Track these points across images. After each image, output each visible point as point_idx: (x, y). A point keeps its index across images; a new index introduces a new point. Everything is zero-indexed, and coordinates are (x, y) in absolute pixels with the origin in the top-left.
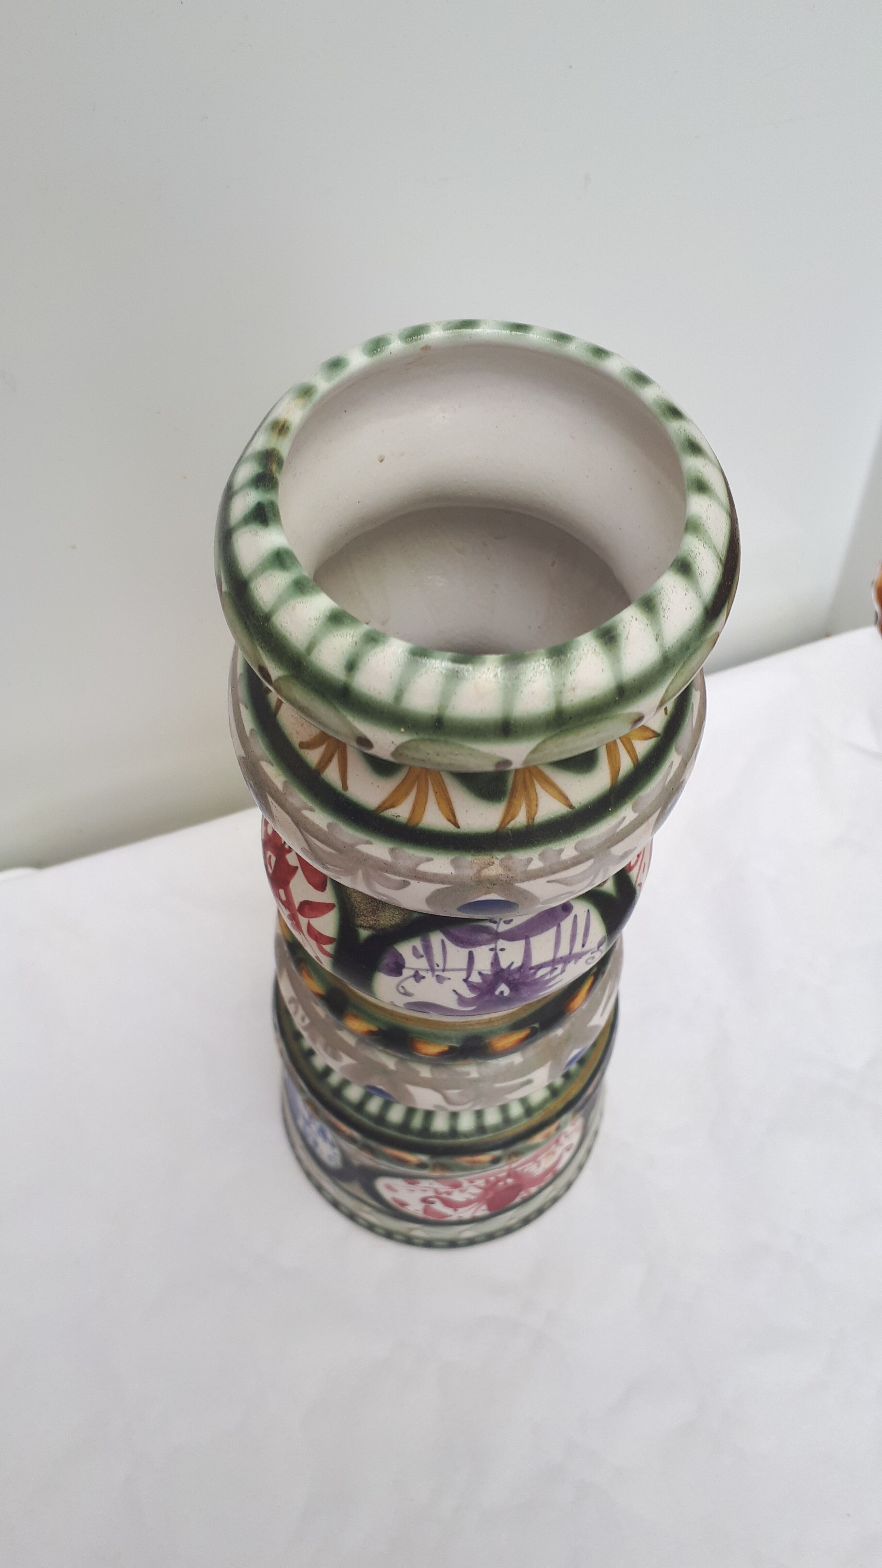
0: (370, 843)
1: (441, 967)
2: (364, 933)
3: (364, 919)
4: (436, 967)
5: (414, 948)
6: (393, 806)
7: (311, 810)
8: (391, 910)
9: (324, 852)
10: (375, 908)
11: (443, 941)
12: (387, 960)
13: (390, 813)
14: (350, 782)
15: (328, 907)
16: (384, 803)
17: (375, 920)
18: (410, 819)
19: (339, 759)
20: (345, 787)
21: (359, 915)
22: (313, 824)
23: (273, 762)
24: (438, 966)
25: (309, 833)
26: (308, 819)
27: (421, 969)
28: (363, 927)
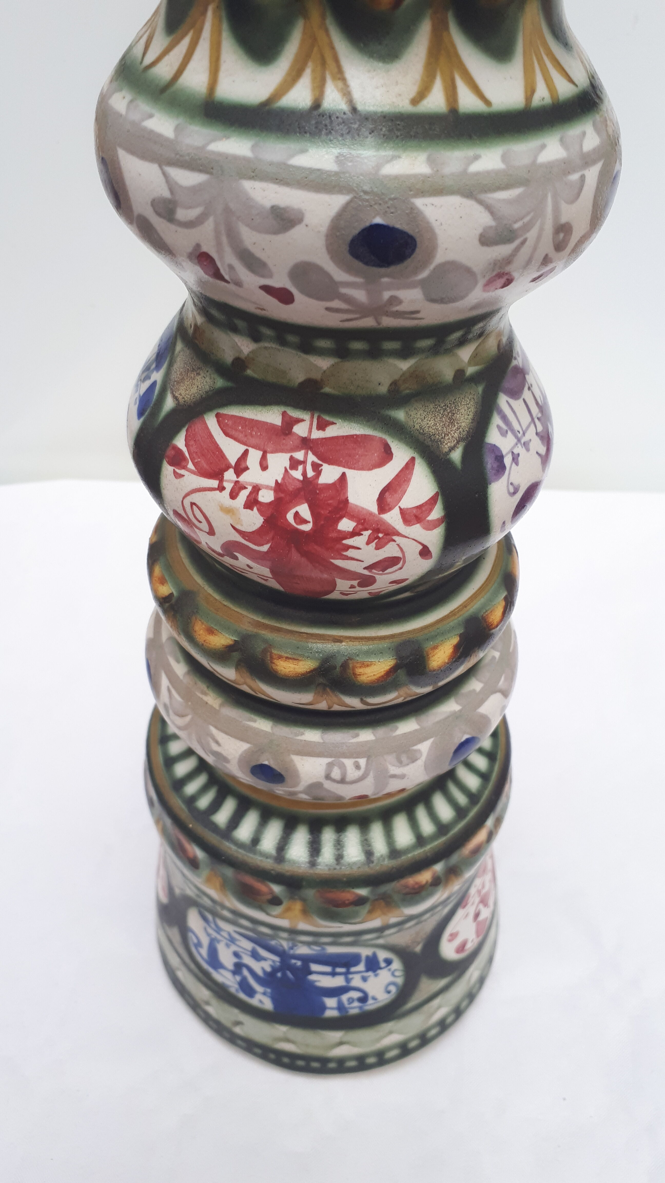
0: (544, 146)
1: (521, 432)
2: (456, 456)
3: (449, 439)
4: (519, 435)
5: (498, 427)
6: (533, 92)
7: (477, 158)
8: (463, 403)
9: (510, 202)
10: (450, 414)
11: (507, 401)
12: (489, 463)
13: (537, 101)
14: (489, 95)
15: (409, 466)
16: (526, 92)
17: (458, 429)
18: (552, 96)
19: (462, 79)
21: (442, 440)
22: (488, 173)
23: (396, 153)
24: (519, 432)
25: (486, 192)
26: (477, 174)
27: (513, 447)
28: (452, 449)
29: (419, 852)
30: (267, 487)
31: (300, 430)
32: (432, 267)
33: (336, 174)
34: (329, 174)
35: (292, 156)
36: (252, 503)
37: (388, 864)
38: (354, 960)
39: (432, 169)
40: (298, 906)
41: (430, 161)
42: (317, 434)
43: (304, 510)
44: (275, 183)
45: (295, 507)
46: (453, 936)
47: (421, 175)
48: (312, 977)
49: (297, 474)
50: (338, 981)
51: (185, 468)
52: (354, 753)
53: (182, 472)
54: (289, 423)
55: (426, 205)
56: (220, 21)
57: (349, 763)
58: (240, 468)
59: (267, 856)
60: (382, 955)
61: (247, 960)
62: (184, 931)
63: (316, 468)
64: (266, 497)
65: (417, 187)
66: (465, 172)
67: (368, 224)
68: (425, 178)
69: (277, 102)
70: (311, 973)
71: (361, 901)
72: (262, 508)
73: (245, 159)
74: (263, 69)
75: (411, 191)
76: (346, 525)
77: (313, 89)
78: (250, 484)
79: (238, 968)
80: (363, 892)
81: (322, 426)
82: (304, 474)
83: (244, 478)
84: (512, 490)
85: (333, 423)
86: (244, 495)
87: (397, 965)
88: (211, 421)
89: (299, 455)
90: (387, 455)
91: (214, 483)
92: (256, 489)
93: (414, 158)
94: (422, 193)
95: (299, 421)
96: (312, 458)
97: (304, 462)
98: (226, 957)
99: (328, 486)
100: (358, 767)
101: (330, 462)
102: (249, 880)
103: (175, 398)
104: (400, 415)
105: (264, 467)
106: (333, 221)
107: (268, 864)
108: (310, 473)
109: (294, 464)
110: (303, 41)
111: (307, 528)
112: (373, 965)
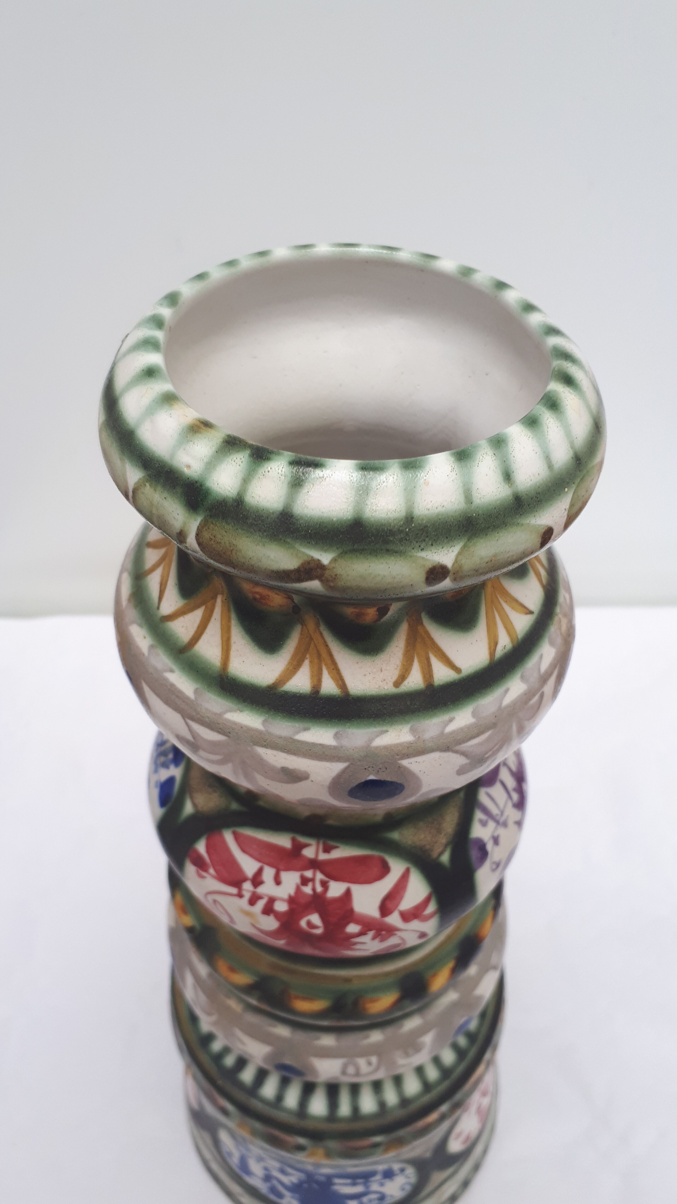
0: (507, 690)
1: (500, 815)
2: (445, 858)
3: (438, 846)
4: (499, 818)
5: (481, 820)
6: (496, 644)
7: (451, 720)
9: (481, 744)
10: (438, 825)
11: (485, 793)
12: (474, 854)
13: (500, 652)
14: (458, 663)
15: (405, 876)
16: (490, 648)
17: (445, 835)
18: (512, 640)
19: (435, 656)
20: (458, 670)
21: (432, 848)
22: (462, 729)
23: (385, 728)
24: (498, 815)
25: (460, 744)
26: (453, 732)
27: (494, 832)
28: (441, 853)
29: (427, 1099)
30: (282, 900)
31: (309, 853)
32: (418, 795)
33: (335, 748)
34: (329, 747)
35: (298, 732)
36: (268, 910)
37: (401, 1113)
38: (373, 1174)
39: (415, 736)
40: (321, 1151)
41: (413, 731)
42: (323, 856)
43: (315, 919)
44: (284, 752)
45: (308, 914)
46: (459, 1135)
47: (406, 743)
48: (336, 1188)
49: (308, 890)
50: (359, 1189)
51: (206, 871)
52: (366, 1052)
53: (204, 874)
54: (298, 848)
55: (411, 763)
56: (229, 611)
57: (362, 1062)
58: (257, 880)
59: (289, 1112)
60: (396, 1167)
61: (276, 1174)
62: (216, 1143)
63: (324, 884)
64: (281, 907)
65: (403, 752)
66: (442, 733)
67: (363, 780)
68: (410, 744)
69: (282, 686)
70: (334, 1184)
71: (376, 1145)
72: (278, 916)
73: (256, 730)
74: (268, 656)
75: (398, 755)
76: (352, 928)
77: (312, 677)
78: (267, 895)
79: (268, 1178)
80: (378, 1139)
81: (327, 850)
82: (314, 889)
83: (261, 890)
84: (494, 867)
85: (336, 847)
86: (261, 904)
87: (410, 1171)
88: (228, 837)
89: (309, 874)
90: (385, 870)
91: (234, 891)
92: (272, 901)
93: (399, 730)
94: (408, 756)
95: (306, 845)
96: (319, 876)
97: (313, 880)
98: (256, 1168)
99: (335, 900)
100: (370, 1064)
101: (336, 879)
102: (277, 1133)
103: (194, 805)
104: (395, 835)
105: (278, 881)
106: (333, 779)
107: (292, 1120)
108: (319, 889)
109: (305, 881)
110: (300, 640)
111: (319, 931)
112: (389, 1175)
